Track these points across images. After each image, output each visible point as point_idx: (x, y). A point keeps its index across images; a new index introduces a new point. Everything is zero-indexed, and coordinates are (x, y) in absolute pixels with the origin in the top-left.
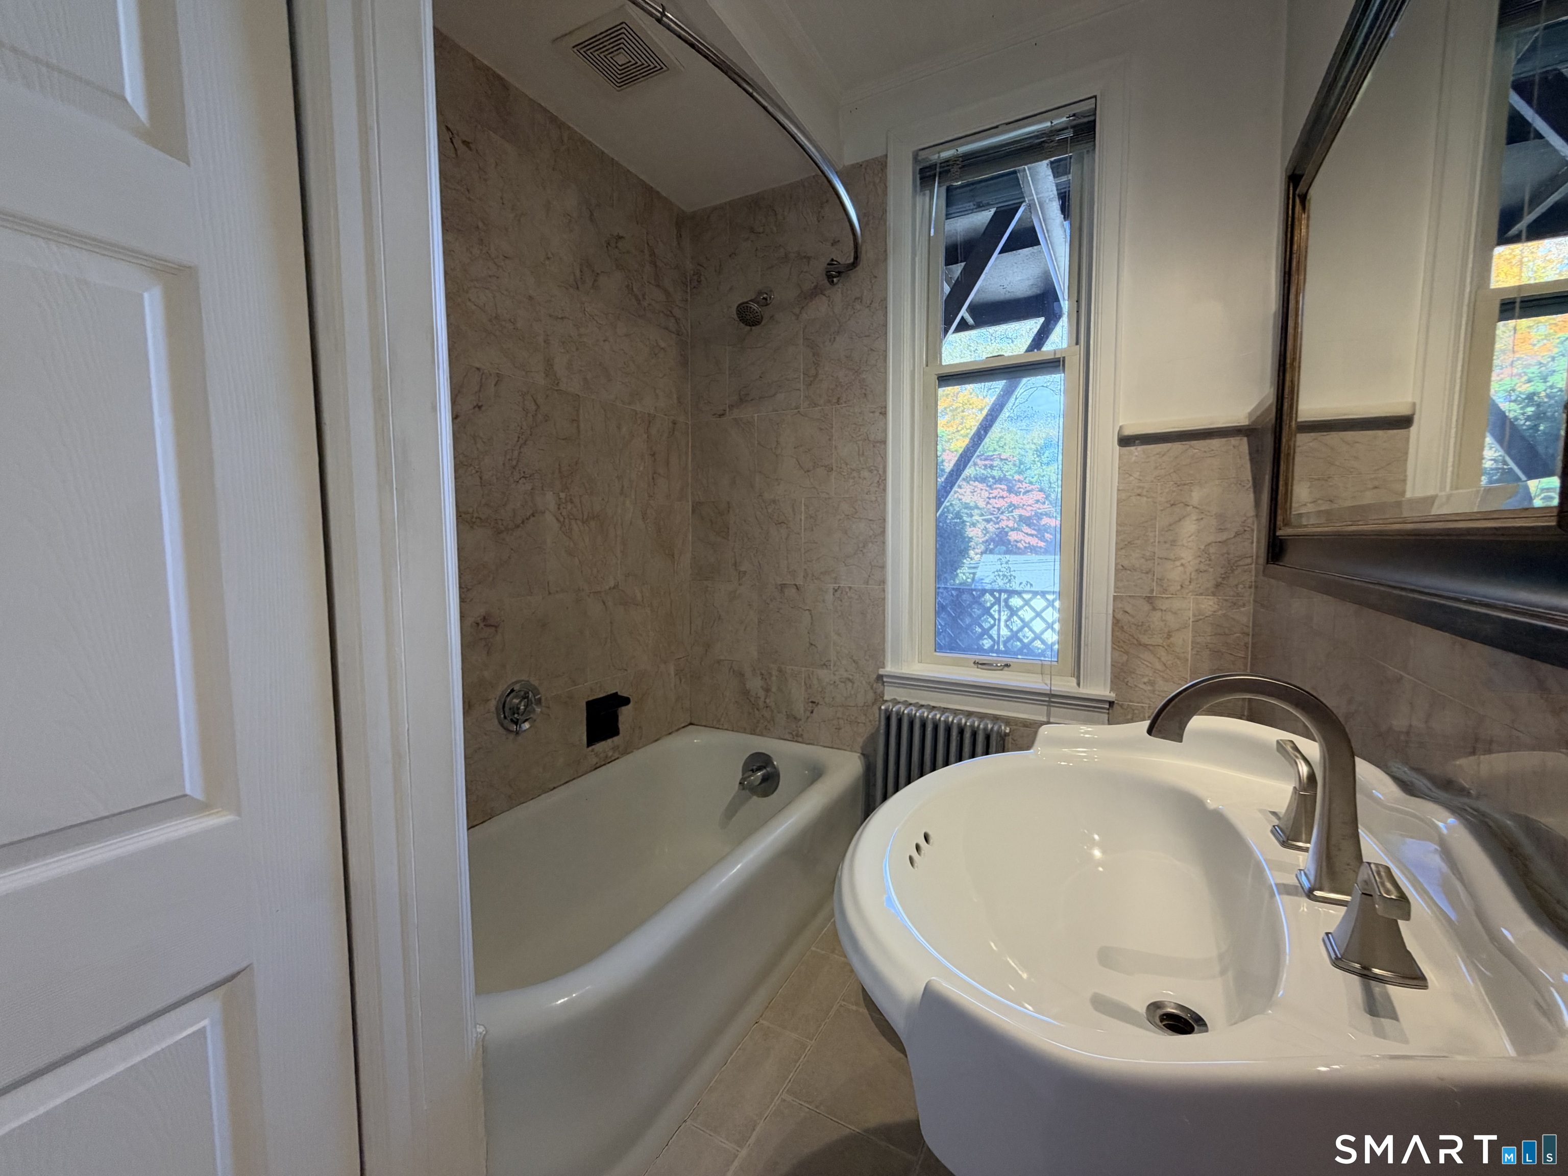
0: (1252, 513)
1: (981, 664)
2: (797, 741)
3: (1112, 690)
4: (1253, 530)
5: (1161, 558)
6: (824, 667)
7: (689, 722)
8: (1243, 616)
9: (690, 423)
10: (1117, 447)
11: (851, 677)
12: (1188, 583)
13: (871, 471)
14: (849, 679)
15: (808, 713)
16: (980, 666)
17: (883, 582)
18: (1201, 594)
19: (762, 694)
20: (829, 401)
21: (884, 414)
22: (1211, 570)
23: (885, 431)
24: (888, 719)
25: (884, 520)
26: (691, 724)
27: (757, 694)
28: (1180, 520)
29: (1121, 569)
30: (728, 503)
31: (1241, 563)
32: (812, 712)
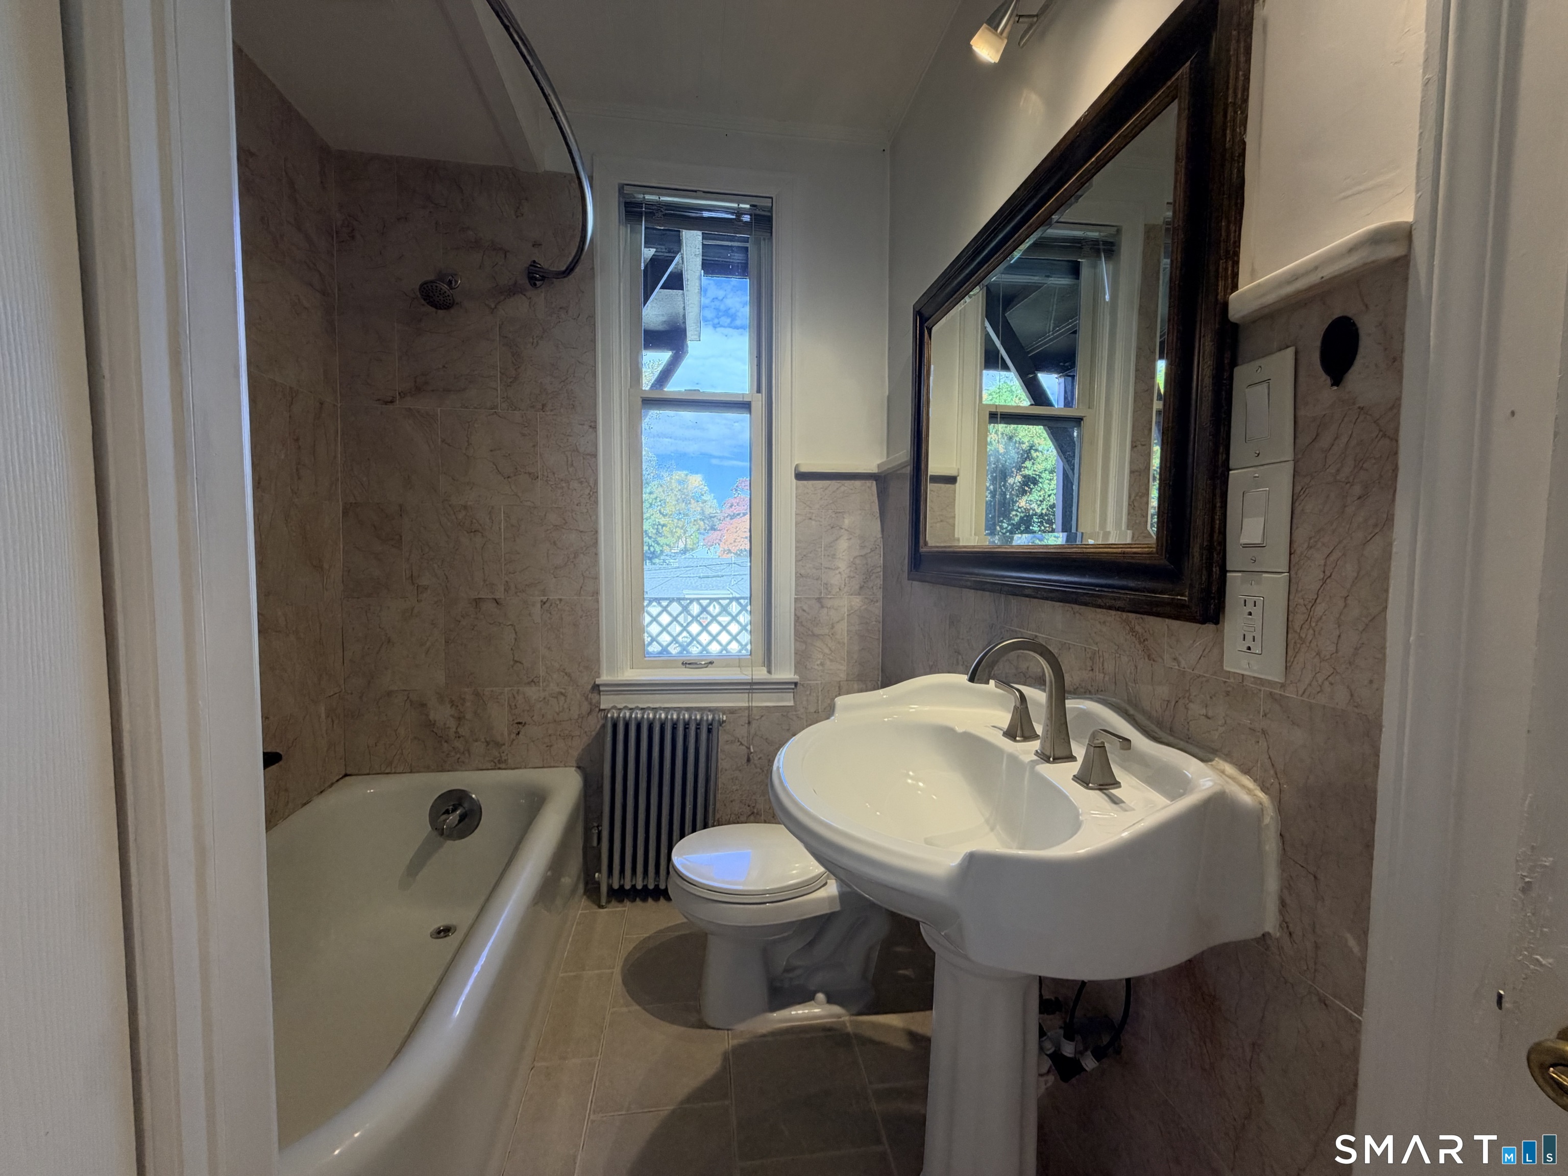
0: (880, 535)
1: (689, 664)
2: (499, 769)
3: (795, 673)
4: (880, 548)
5: (826, 568)
6: (533, 684)
7: (343, 773)
8: (877, 609)
9: (339, 405)
10: (794, 481)
11: (563, 691)
12: (843, 586)
13: (581, 483)
14: (562, 694)
15: (513, 736)
16: (687, 666)
17: (596, 593)
18: (852, 595)
19: (452, 724)
20: (533, 407)
21: (594, 428)
22: (857, 576)
23: (595, 445)
24: (615, 726)
25: (596, 532)
26: (346, 775)
27: (445, 724)
28: (837, 540)
29: (799, 576)
30: (401, 506)
31: (875, 571)
32: (518, 733)
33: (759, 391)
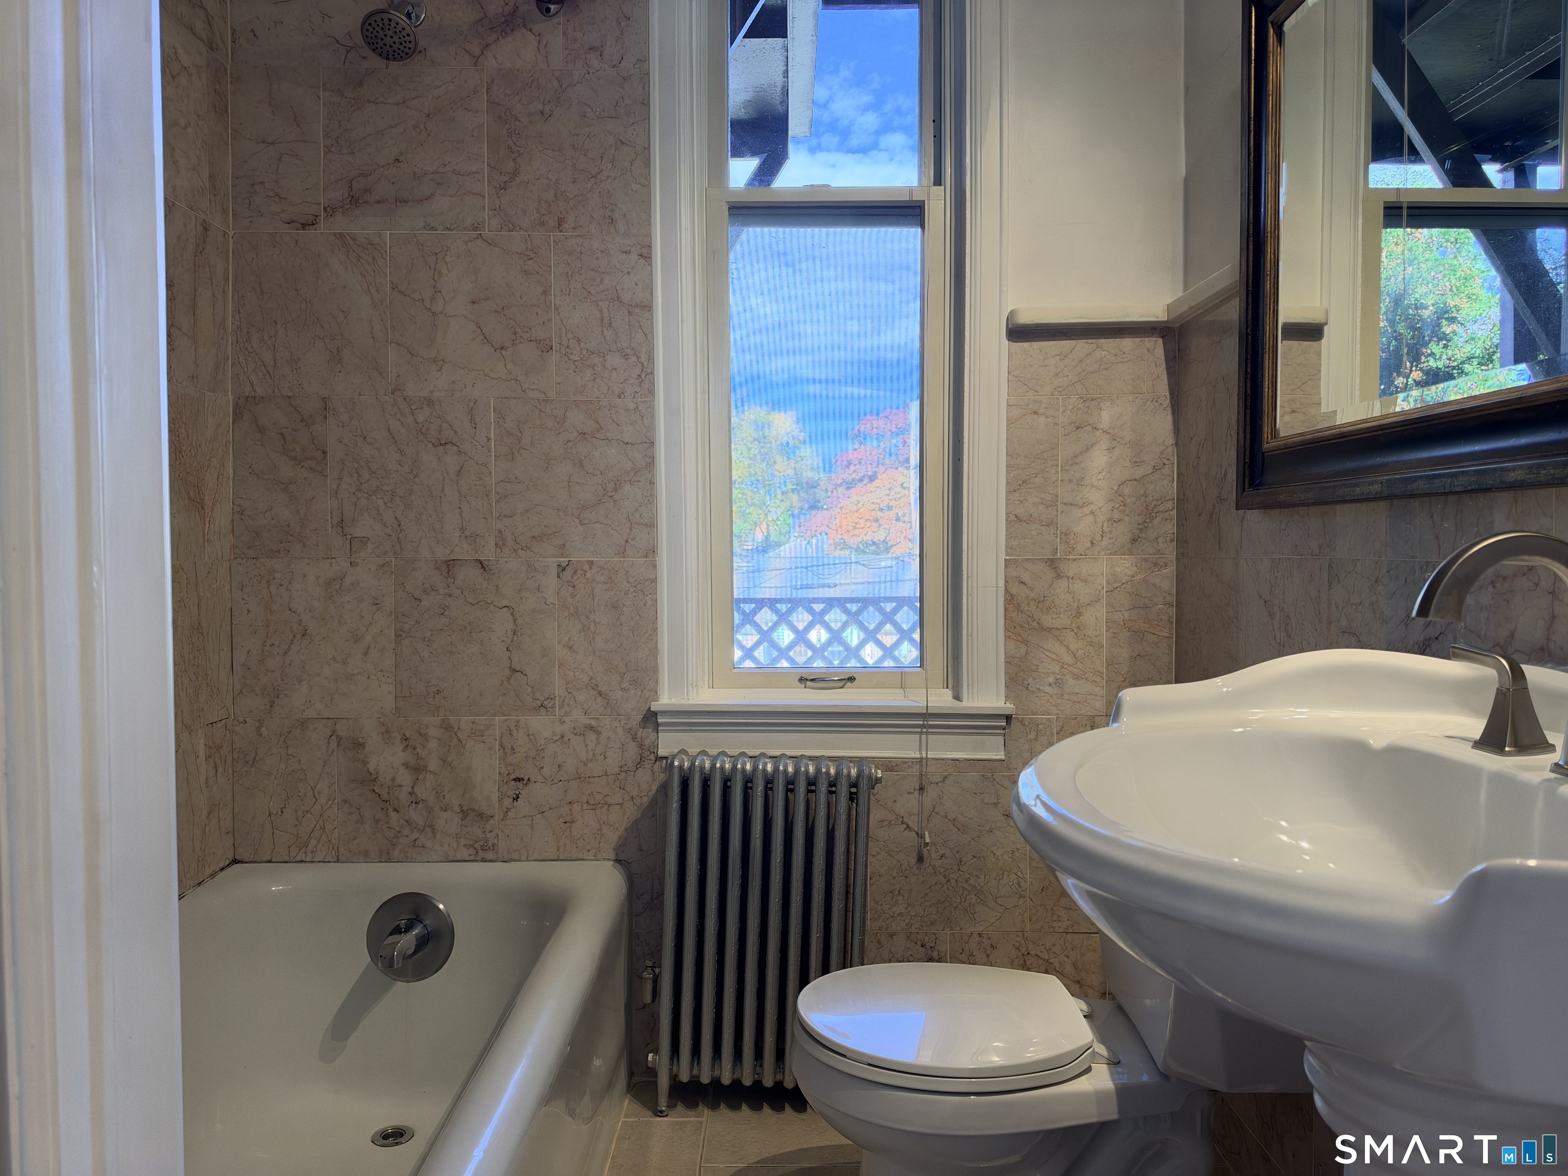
0: (1170, 440)
1: (813, 680)
2: (483, 860)
3: (1007, 698)
4: (1173, 464)
5: (1065, 504)
6: (542, 709)
7: (231, 857)
8: (1165, 578)
9: (231, 233)
10: (1006, 342)
11: (594, 723)
12: (1098, 538)
13: (626, 357)
14: (591, 728)
15: (508, 802)
16: (808, 683)
17: (651, 551)
18: (1115, 553)
19: (405, 778)
20: (543, 224)
21: (646, 256)
22: (1126, 518)
23: (649, 288)
24: (685, 784)
25: (653, 444)
26: (235, 861)
27: (393, 779)
28: (1088, 449)
29: (1014, 520)
30: (324, 400)
31: (1161, 508)
32: (516, 798)
33: (938, 181)
